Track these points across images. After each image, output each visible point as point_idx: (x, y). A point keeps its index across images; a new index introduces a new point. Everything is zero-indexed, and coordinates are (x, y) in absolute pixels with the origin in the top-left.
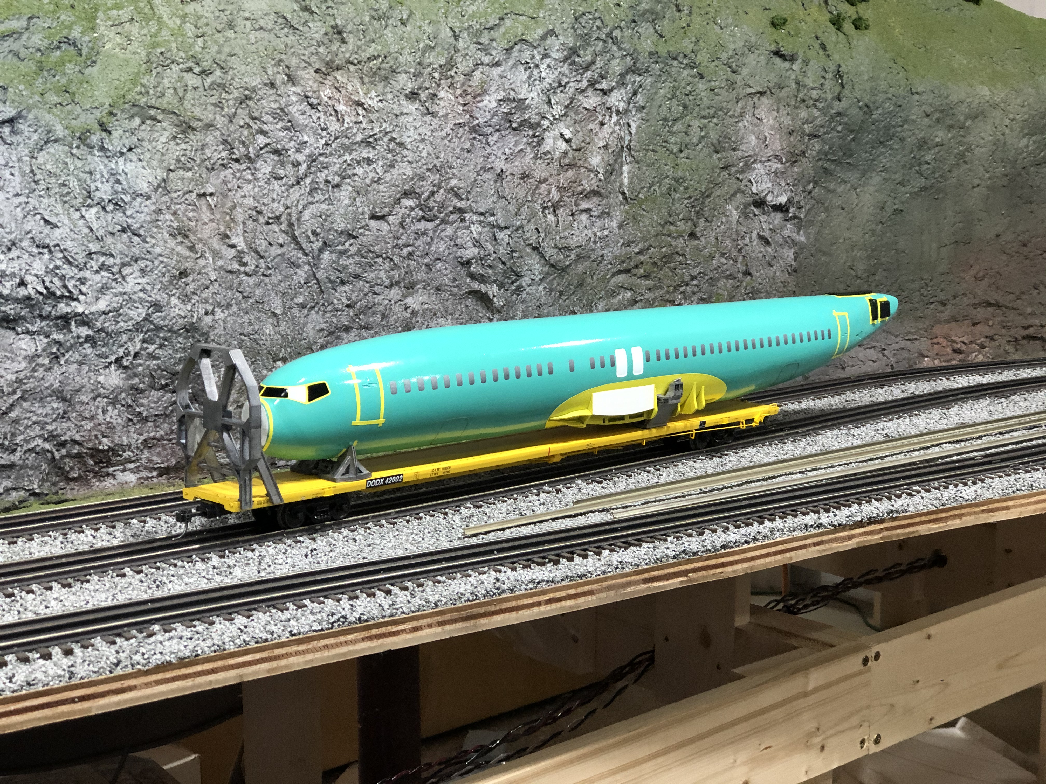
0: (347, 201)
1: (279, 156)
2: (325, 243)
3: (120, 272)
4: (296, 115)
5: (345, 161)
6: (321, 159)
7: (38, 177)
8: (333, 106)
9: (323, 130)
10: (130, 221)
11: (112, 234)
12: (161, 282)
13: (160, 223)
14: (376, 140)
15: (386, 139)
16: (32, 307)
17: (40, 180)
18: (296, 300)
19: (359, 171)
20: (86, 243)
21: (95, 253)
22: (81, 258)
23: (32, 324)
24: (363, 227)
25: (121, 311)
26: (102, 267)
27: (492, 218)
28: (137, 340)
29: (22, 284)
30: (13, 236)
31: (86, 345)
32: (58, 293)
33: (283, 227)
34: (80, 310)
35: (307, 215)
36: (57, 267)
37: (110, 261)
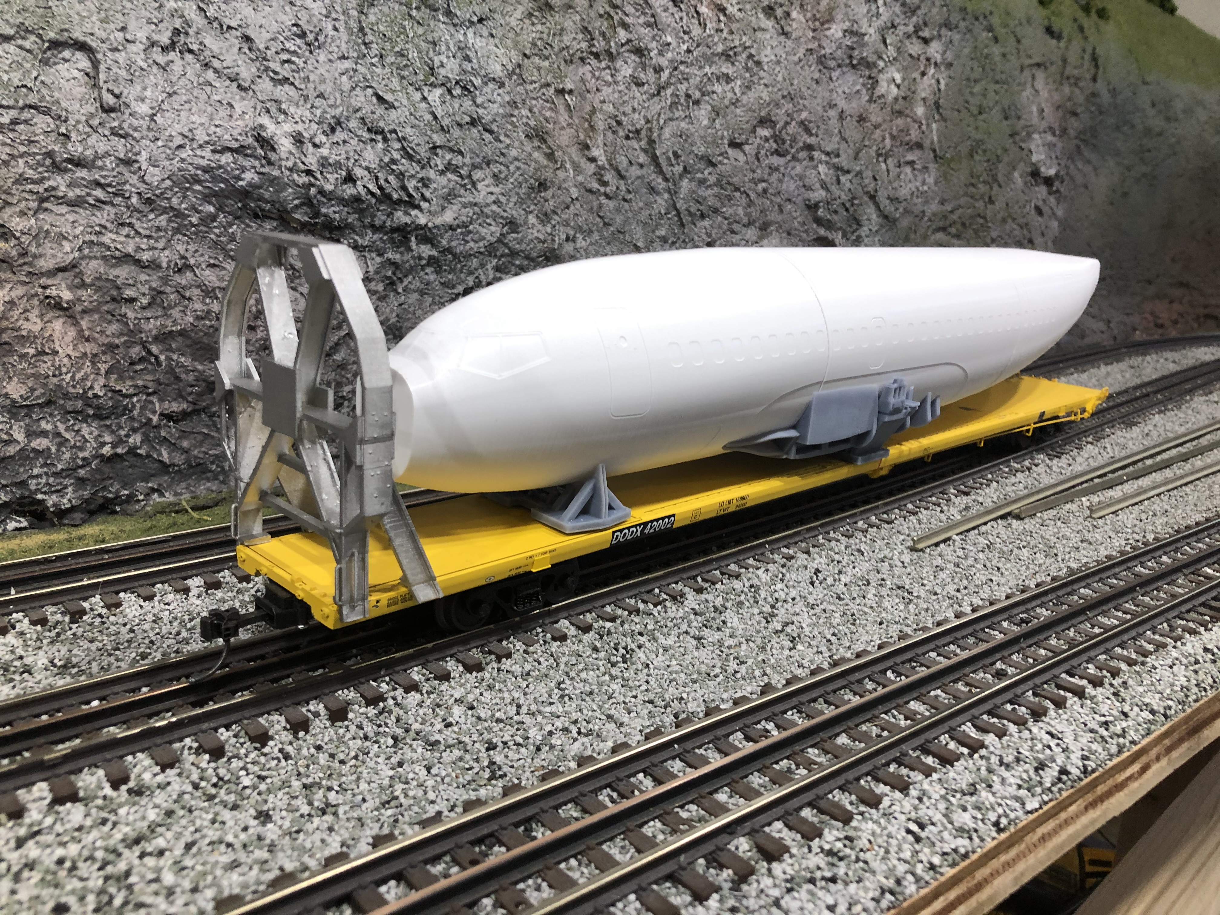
0: (705, 122)
1: (640, 57)
2: (685, 168)
3: (470, 176)
4: (659, 11)
5: (706, 74)
6: (682, 68)
7: (370, 37)
8: (695, 7)
9: (685, 32)
10: (481, 111)
11: (460, 125)
12: (518, 194)
13: (514, 119)
14: (735, 54)
15: (744, 56)
16: (361, 212)
17: (372, 42)
18: (658, 233)
19: (718, 88)
20: (429, 133)
21: (440, 147)
22: (423, 152)
23: (362, 236)
24: (721, 154)
25: (471, 227)
26: (449, 167)
27: (836, 160)
28: (489, 266)
29: (350, 179)
30: (338, 112)
31: (429, 270)
32: (395, 196)
33: (643, 143)
34: (422, 220)
35: (667, 133)
36: (393, 161)
37: (458, 160)
